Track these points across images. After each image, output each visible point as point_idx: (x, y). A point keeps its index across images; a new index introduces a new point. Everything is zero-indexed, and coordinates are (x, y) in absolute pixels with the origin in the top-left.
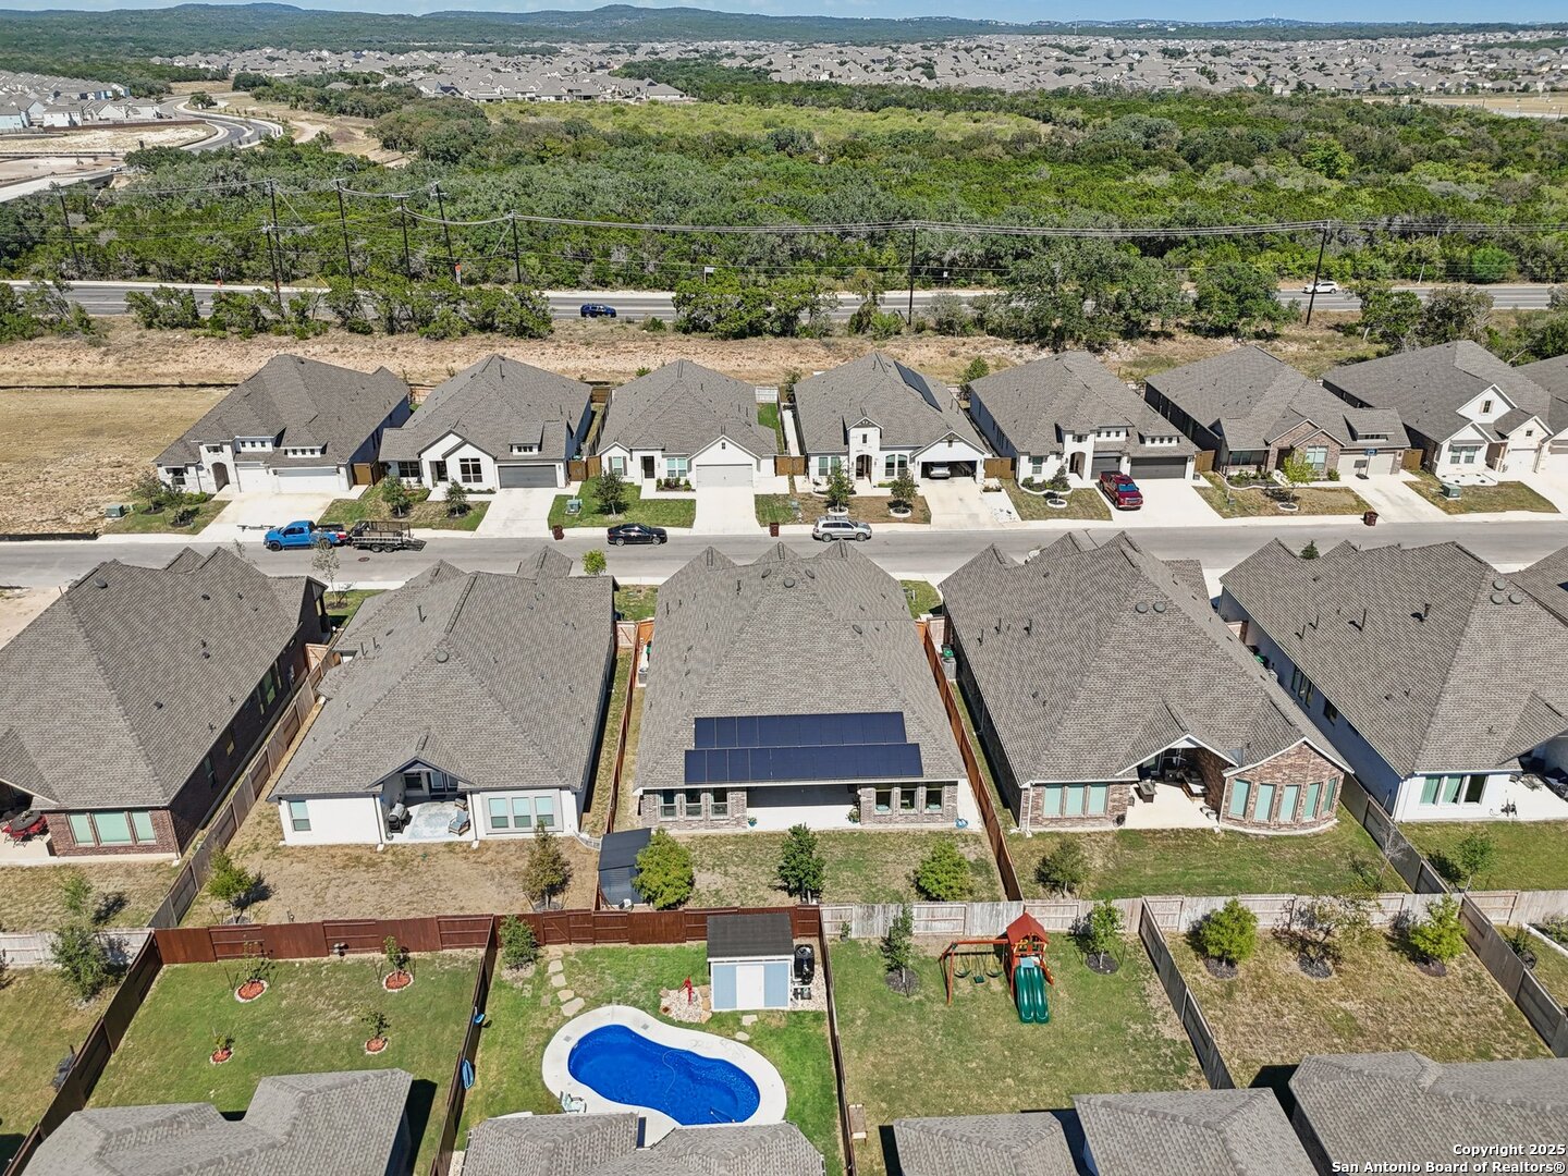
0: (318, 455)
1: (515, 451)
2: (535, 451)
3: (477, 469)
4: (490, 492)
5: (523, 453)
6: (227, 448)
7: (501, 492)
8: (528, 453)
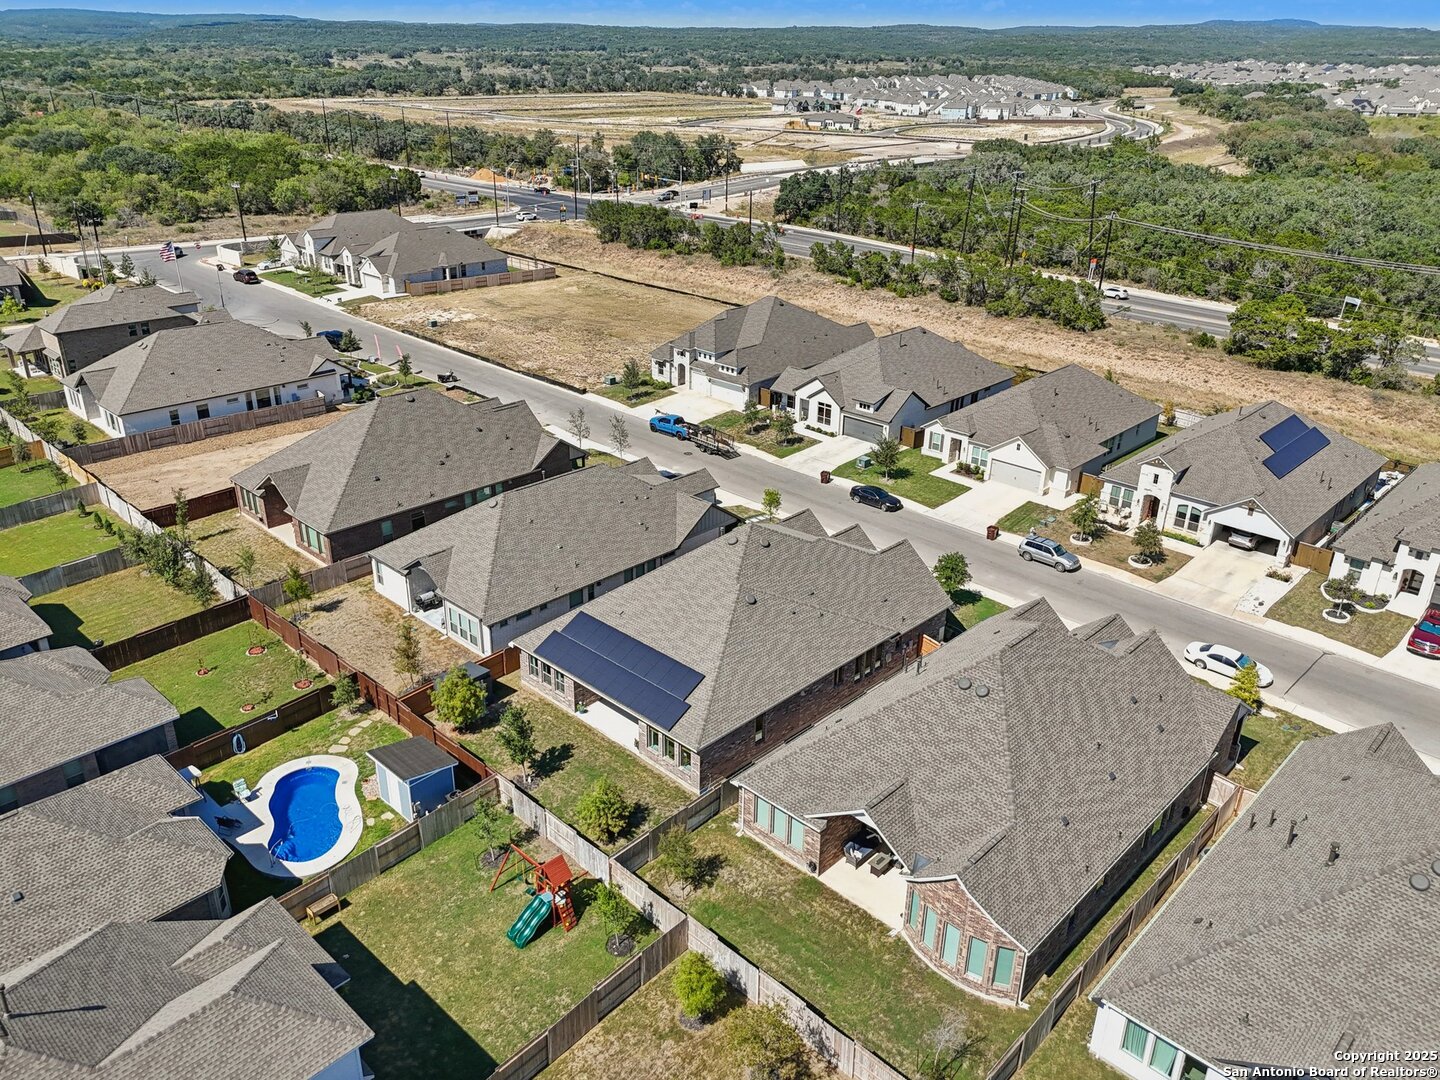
0: (735, 374)
1: (858, 406)
2: (872, 410)
3: (828, 413)
4: (832, 435)
5: (862, 409)
6: (687, 354)
7: (840, 437)
8: (866, 410)
